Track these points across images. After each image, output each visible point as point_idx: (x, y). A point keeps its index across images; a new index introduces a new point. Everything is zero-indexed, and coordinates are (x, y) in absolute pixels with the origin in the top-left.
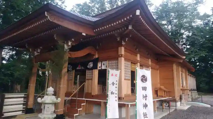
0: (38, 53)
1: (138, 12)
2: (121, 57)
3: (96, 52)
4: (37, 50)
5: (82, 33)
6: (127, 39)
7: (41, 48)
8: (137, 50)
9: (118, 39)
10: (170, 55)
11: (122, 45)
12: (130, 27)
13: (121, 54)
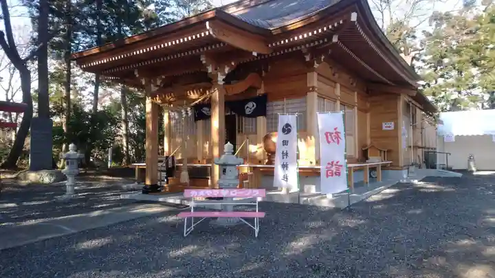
0: (157, 86)
1: (354, 17)
2: (313, 90)
3: (261, 83)
4: (156, 81)
5: (252, 53)
6: (323, 57)
7: (163, 77)
8: (337, 75)
9: (308, 59)
10: (394, 82)
11: (313, 70)
12: (335, 39)
13: (311, 85)
